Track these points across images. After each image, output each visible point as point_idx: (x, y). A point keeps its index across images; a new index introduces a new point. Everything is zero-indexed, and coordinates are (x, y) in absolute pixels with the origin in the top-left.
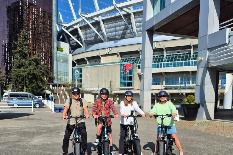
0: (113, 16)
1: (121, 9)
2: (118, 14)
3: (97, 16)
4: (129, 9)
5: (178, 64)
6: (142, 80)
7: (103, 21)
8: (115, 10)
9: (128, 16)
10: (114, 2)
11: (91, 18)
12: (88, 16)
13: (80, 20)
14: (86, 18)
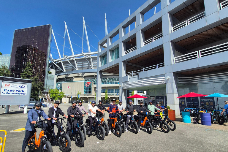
0: (82, 58)
1: (86, 55)
2: (84, 57)
3: (73, 57)
4: (90, 56)
5: (114, 83)
6: (97, 92)
7: (76, 60)
8: (82, 56)
9: (89, 59)
10: (82, 52)
11: (69, 58)
12: (68, 57)
13: (63, 58)
14: (67, 58)
